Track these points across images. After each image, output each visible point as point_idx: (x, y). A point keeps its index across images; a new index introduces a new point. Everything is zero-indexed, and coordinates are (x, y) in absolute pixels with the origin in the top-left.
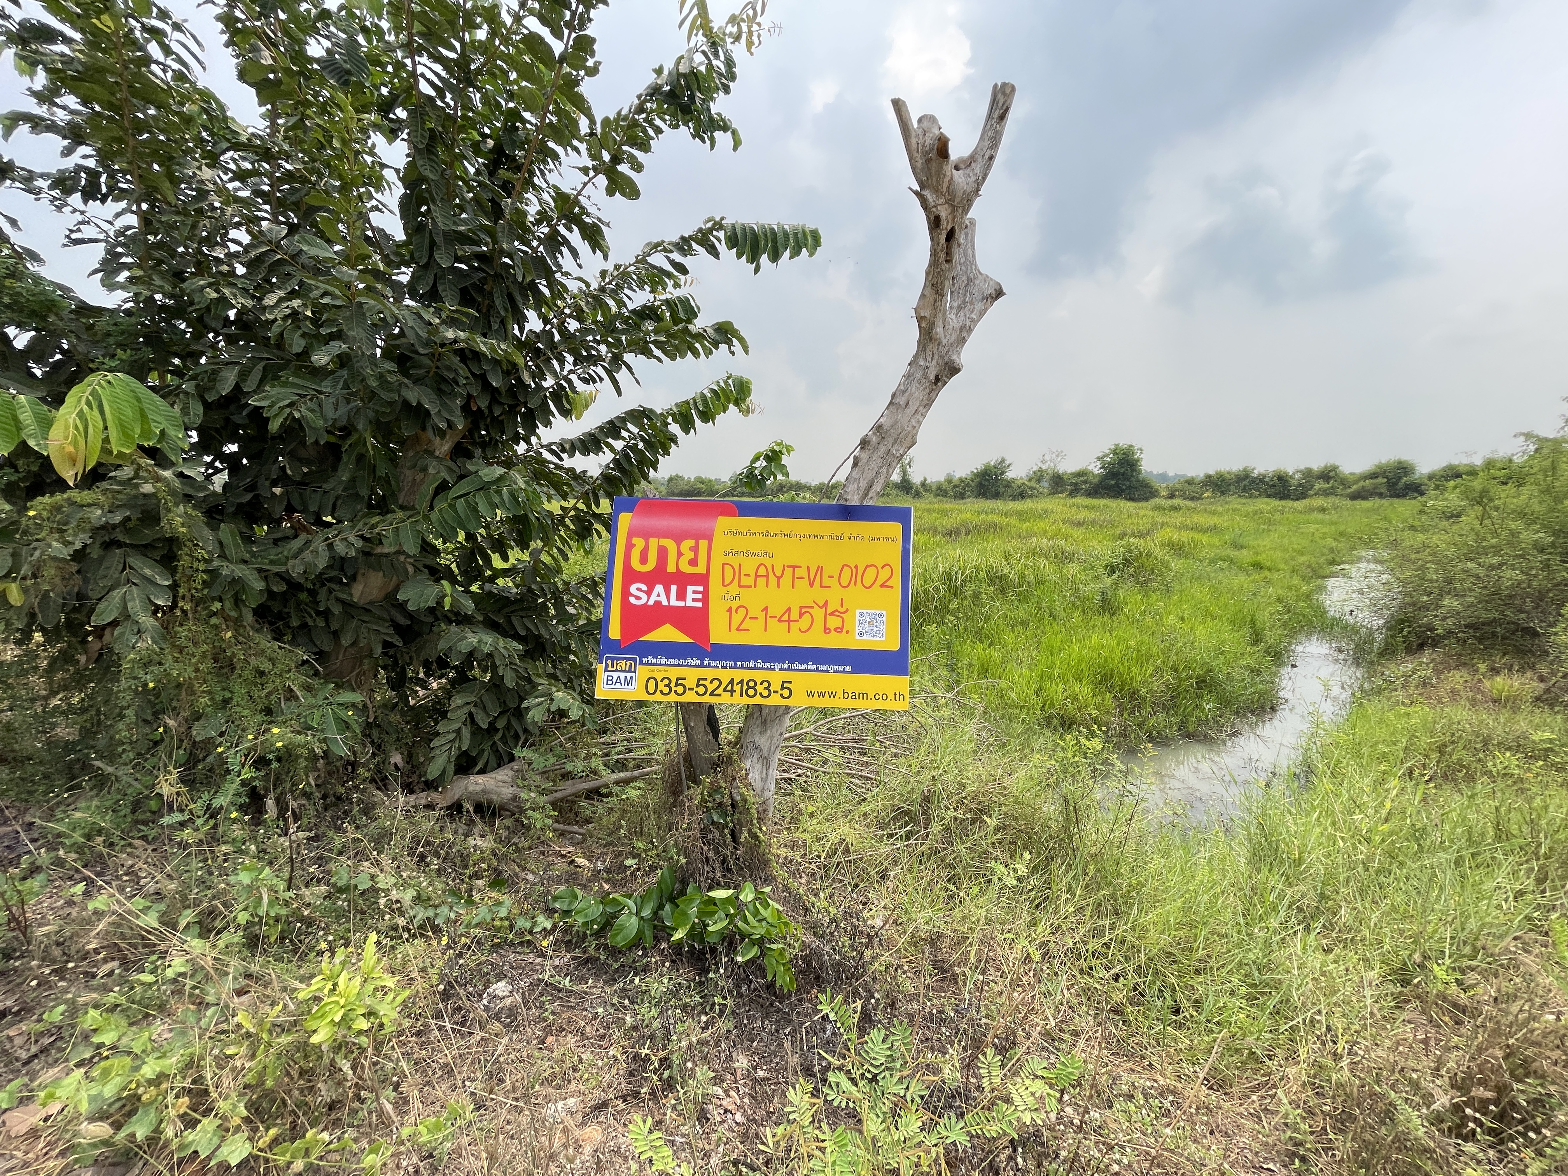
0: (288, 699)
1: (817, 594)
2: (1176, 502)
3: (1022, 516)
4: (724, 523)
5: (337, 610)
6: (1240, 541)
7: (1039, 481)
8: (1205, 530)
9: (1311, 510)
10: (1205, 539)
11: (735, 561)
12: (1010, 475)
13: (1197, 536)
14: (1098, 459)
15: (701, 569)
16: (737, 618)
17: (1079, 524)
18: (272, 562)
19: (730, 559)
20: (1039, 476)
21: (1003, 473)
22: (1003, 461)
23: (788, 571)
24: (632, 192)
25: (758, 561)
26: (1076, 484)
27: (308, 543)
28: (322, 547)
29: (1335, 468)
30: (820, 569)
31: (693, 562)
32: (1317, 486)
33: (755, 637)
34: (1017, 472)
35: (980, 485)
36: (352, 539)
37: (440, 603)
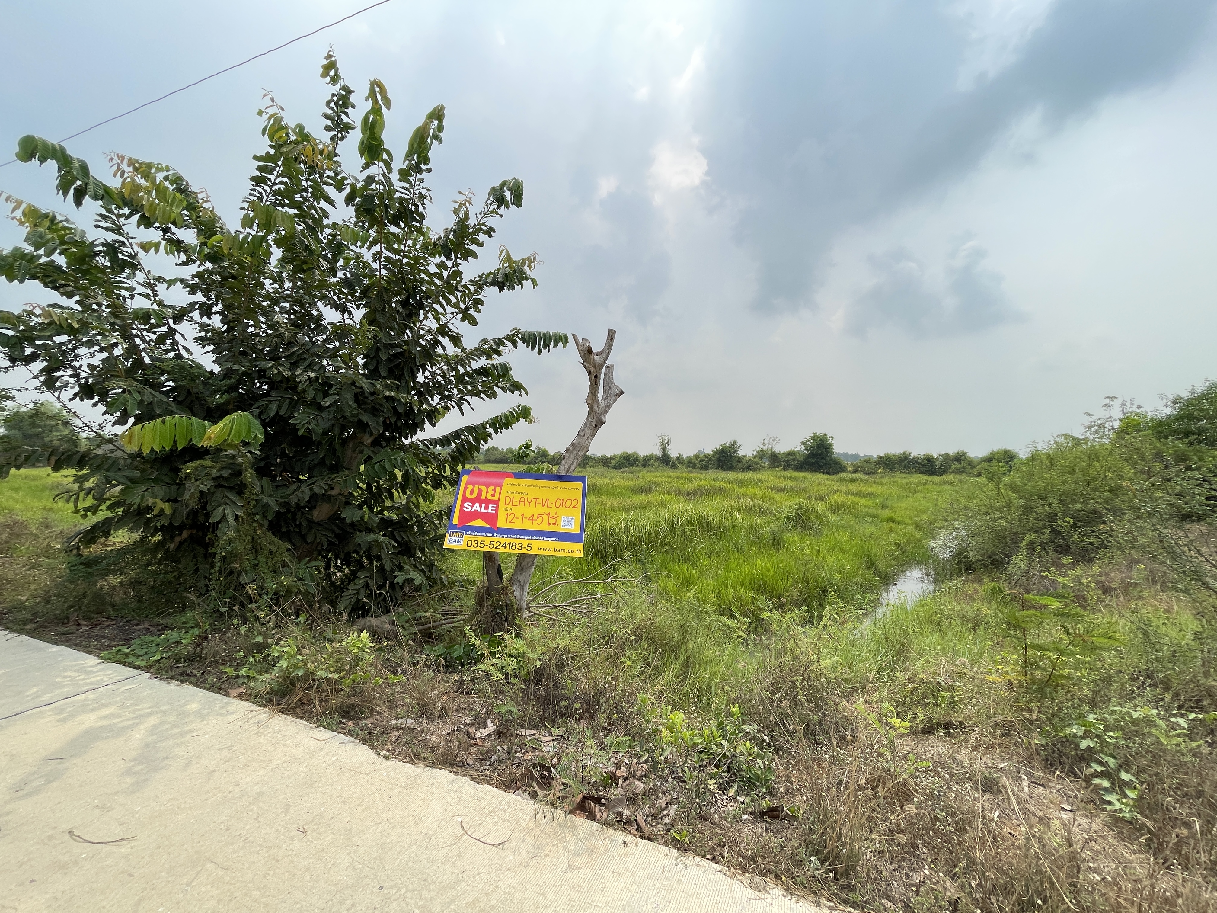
0: (283, 567)
1: (546, 510)
2: (857, 475)
3: (741, 483)
4: (507, 480)
5: (305, 524)
6: (889, 503)
7: (761, 458)
8: (864, 496)
9: (944, 483)
10: (863, 501)
11: (511, 495)
12: (740, 453)
13: (857, 499)
14: (803, 443)
15: (496, 498)
16: (510, 518)
17: (782, 490)
18: (282, 497)
19: (509, 495)
20: (761, 454)
21: (735, 451)
22: (735, 443)
23: (534, 501)
24: (473, 322)
25: (521, 496)
26: (787, 461)
27: (299, 487)
28: (307, 490)
29: (964, 454)
30: (547, 500)
31: (493, 495)
32: (953, 466)
33: (518, 525)
34: (747, 451)
35: (719, 460)
36: (322, 485)
37: (362, 519)
